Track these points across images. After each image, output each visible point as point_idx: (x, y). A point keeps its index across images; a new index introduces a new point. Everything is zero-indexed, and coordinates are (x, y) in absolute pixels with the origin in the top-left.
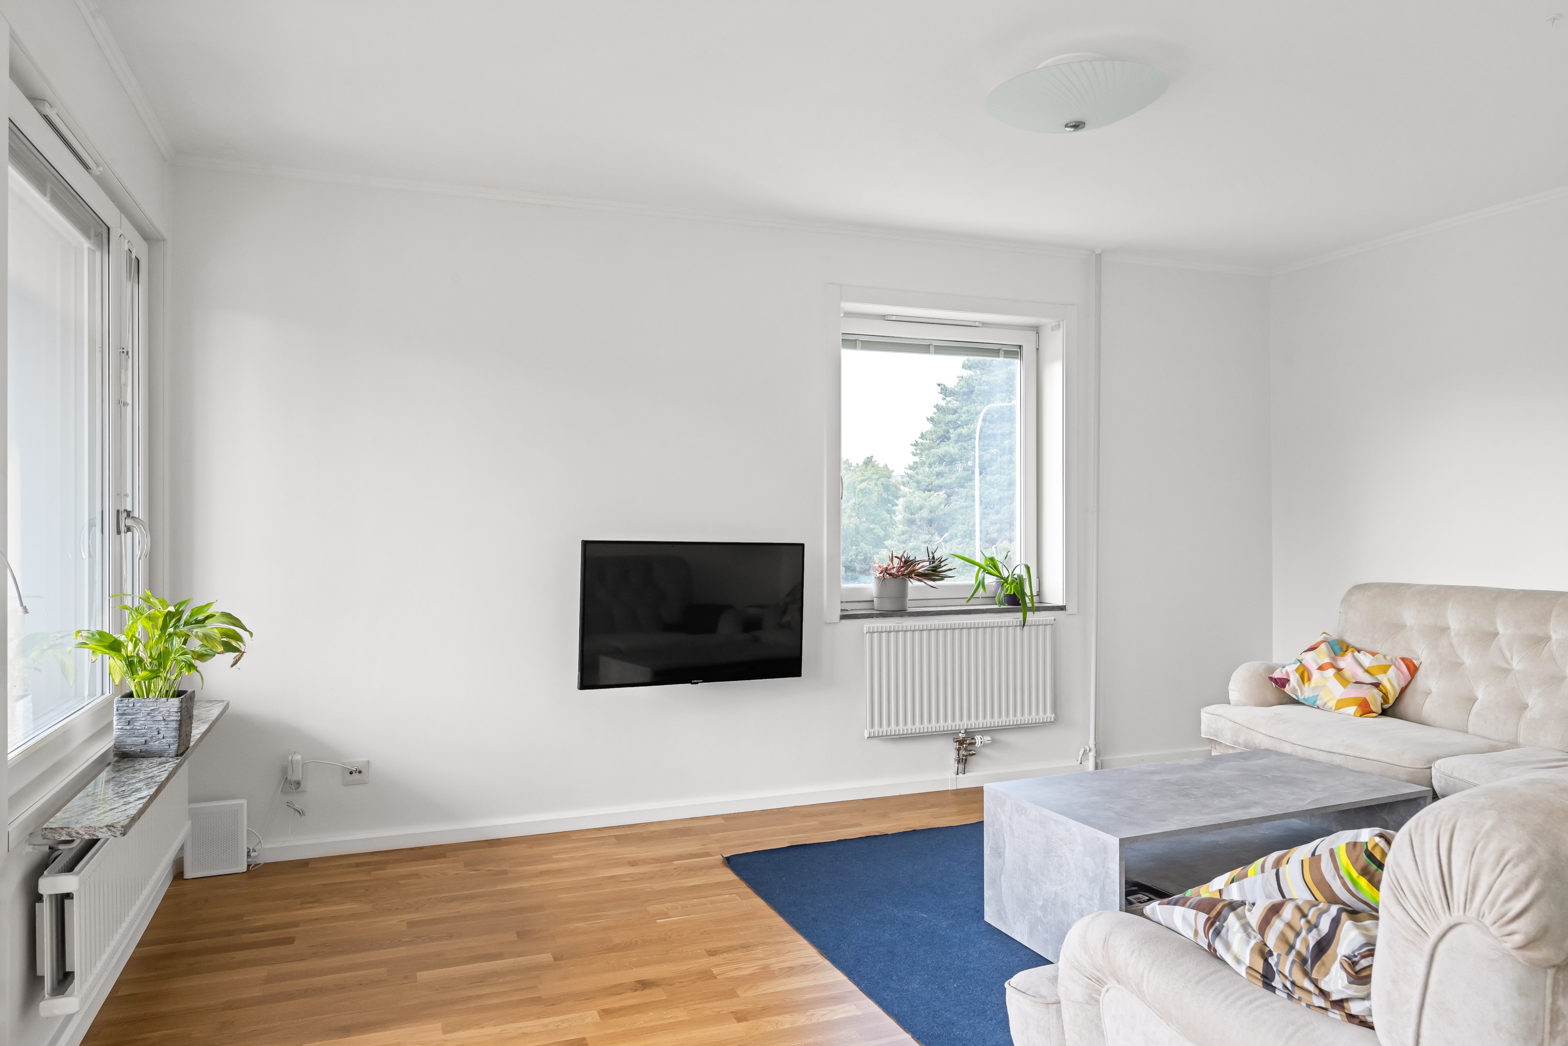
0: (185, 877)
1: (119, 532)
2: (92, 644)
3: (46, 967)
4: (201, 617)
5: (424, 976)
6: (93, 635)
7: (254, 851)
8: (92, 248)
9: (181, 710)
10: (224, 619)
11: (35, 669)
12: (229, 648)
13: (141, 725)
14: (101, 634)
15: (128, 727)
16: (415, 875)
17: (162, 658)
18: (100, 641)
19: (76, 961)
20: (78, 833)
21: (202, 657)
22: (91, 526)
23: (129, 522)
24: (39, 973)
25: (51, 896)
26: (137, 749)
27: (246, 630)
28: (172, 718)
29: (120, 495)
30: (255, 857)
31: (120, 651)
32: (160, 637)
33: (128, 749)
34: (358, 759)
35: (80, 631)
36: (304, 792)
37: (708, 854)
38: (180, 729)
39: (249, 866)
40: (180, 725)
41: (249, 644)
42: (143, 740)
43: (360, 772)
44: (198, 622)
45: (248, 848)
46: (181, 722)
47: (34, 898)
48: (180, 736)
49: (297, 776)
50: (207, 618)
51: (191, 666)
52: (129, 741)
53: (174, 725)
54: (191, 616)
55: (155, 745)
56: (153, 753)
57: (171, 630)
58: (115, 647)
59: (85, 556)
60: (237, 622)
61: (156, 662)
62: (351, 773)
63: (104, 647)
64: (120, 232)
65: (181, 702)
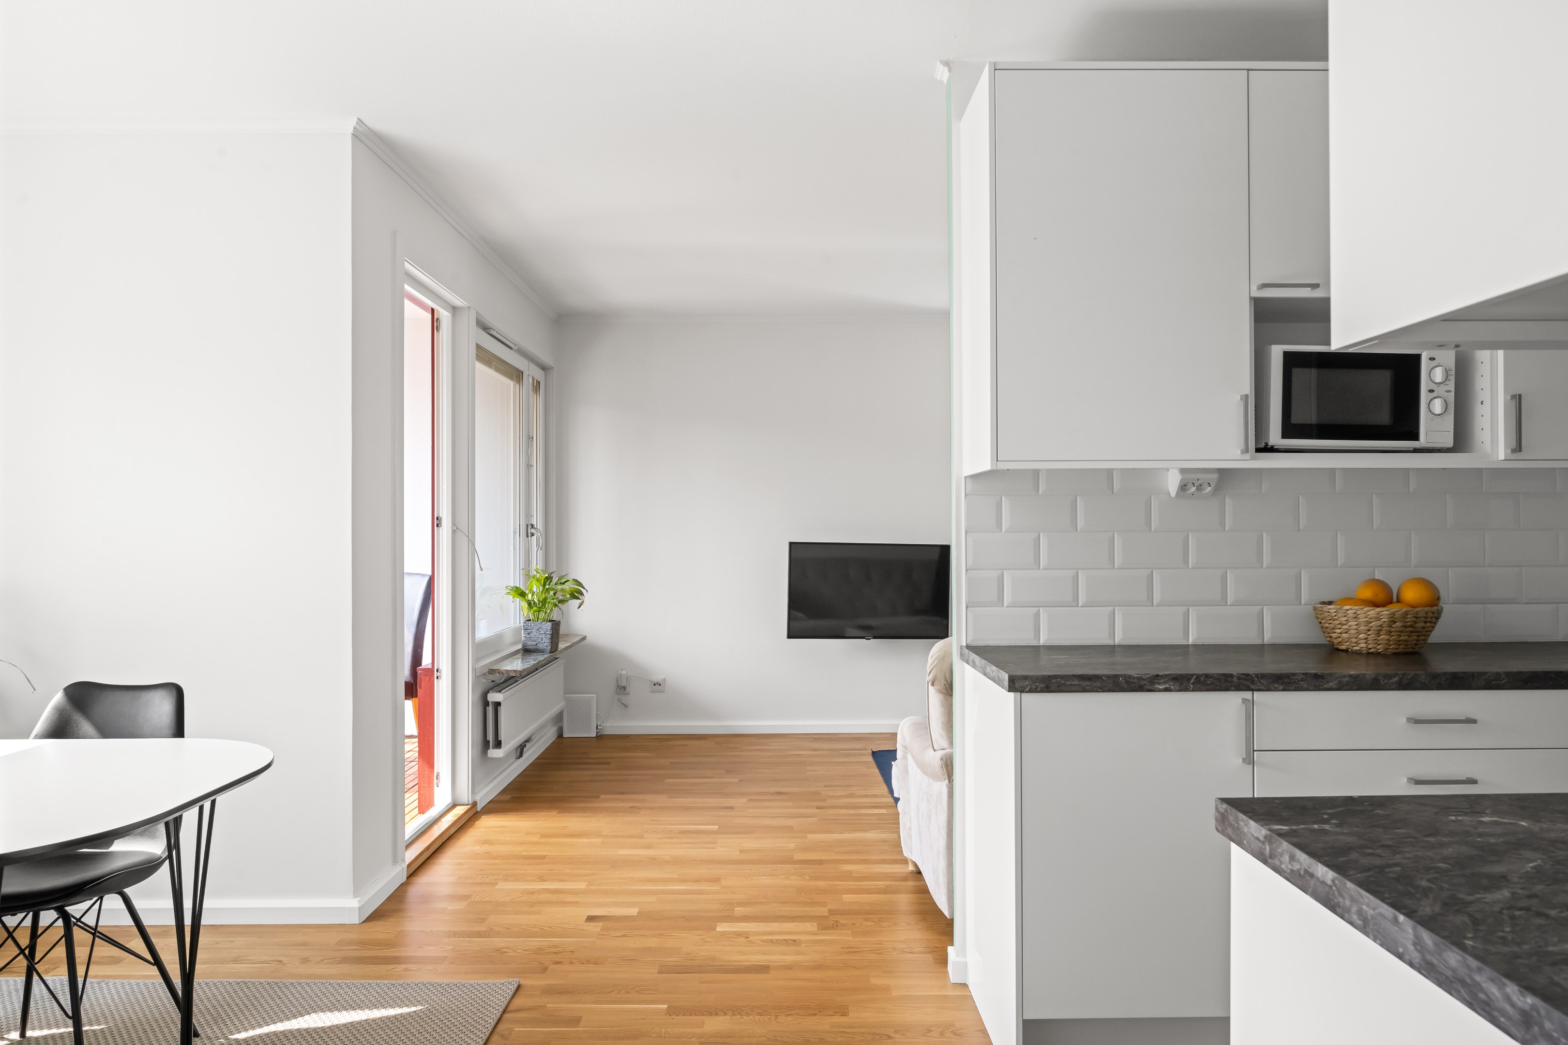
0: (564, 736)
1: (528, 536)
2: (512, 593)
3: (491, 737)
4: (563, 581)
5: (668, 781)
6: (513, 588)
7: (600, 726)
8: (515, 383)
9: (552, 629)
10: (573, 583)
11: (489, 606)
12: (574, 597)
13: (534, 635)
14: (516, 588)
15: (528, 636)
16: (686, 745)
17: (544, 602)
18: (516, 591)
19: (503, 737)
20: (502, 672)
21: (561, 602)
22: (515, 533)
23: (533, 531)
24: (488, 739)
25: (492, 702)
26: (533, 648)
27: (584, 588)
28: (548, 633)
29: (528, 515)
30: (601, 729)
31: (525, 597)
32: (543, 590)
33: (528, 647)
34: (658, 678)
35: (508, 586)
36: (628, 694)
37: (866, 750)
38: (552, 638)
39: (597, 732)
40: (552, 636)
41: (587, 597)
42: (535, 643)
43: (660, 685)
44: (561, 583)
45: (597, 724)
46: (552, 635)
47: (486, 703)
48: (552, 642)
49: (624, 684)
50: (566, 582)
51: (556, 605)
52: (529, 643)
53: (549, 636)
54: (558, 581)
55: (540, 646)
56: (540, 650)
57: (547, 587)
58: (523, 594)
59: (512, 549)
60: (580, 584)
61: (541, 604)
62: (655, 685)
63: (518, 594)
64: (528, 373)
65: (552, 625)
